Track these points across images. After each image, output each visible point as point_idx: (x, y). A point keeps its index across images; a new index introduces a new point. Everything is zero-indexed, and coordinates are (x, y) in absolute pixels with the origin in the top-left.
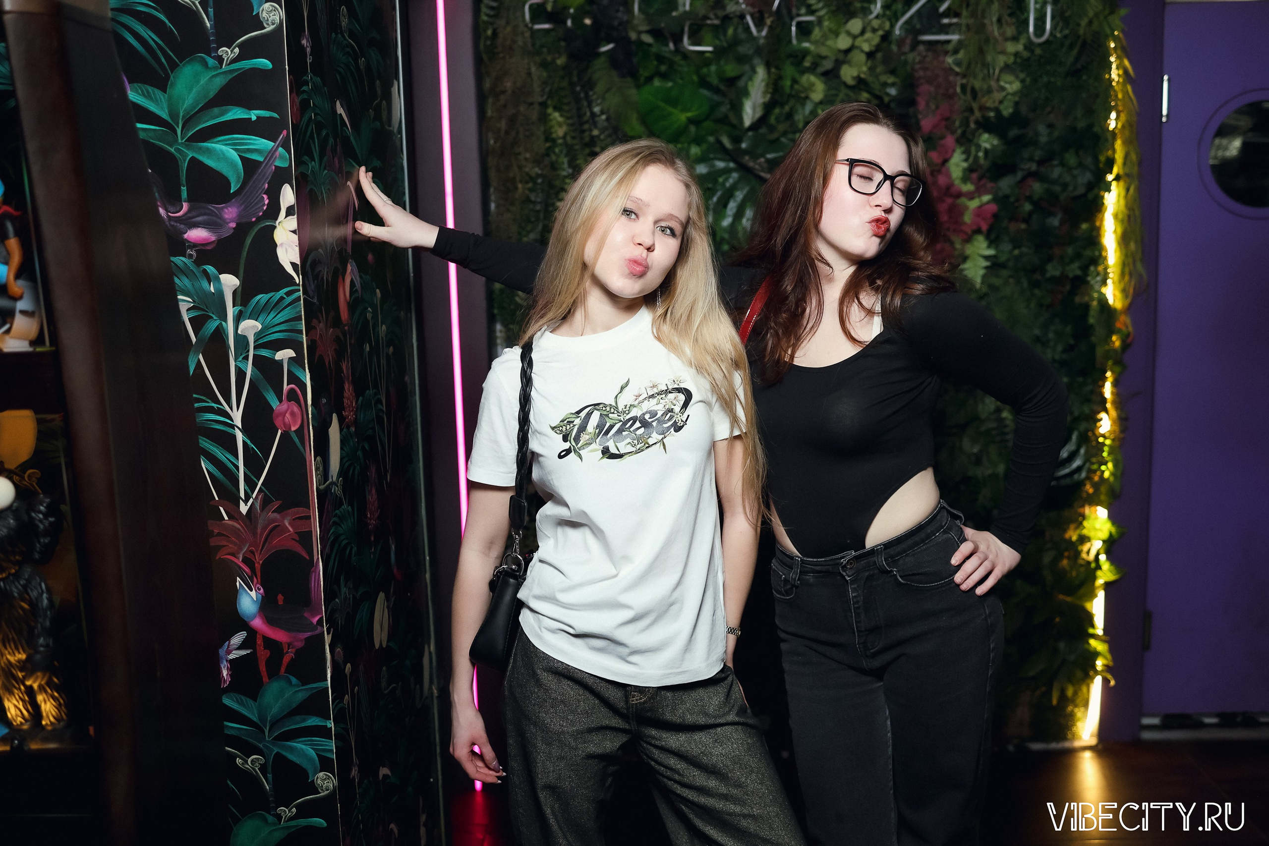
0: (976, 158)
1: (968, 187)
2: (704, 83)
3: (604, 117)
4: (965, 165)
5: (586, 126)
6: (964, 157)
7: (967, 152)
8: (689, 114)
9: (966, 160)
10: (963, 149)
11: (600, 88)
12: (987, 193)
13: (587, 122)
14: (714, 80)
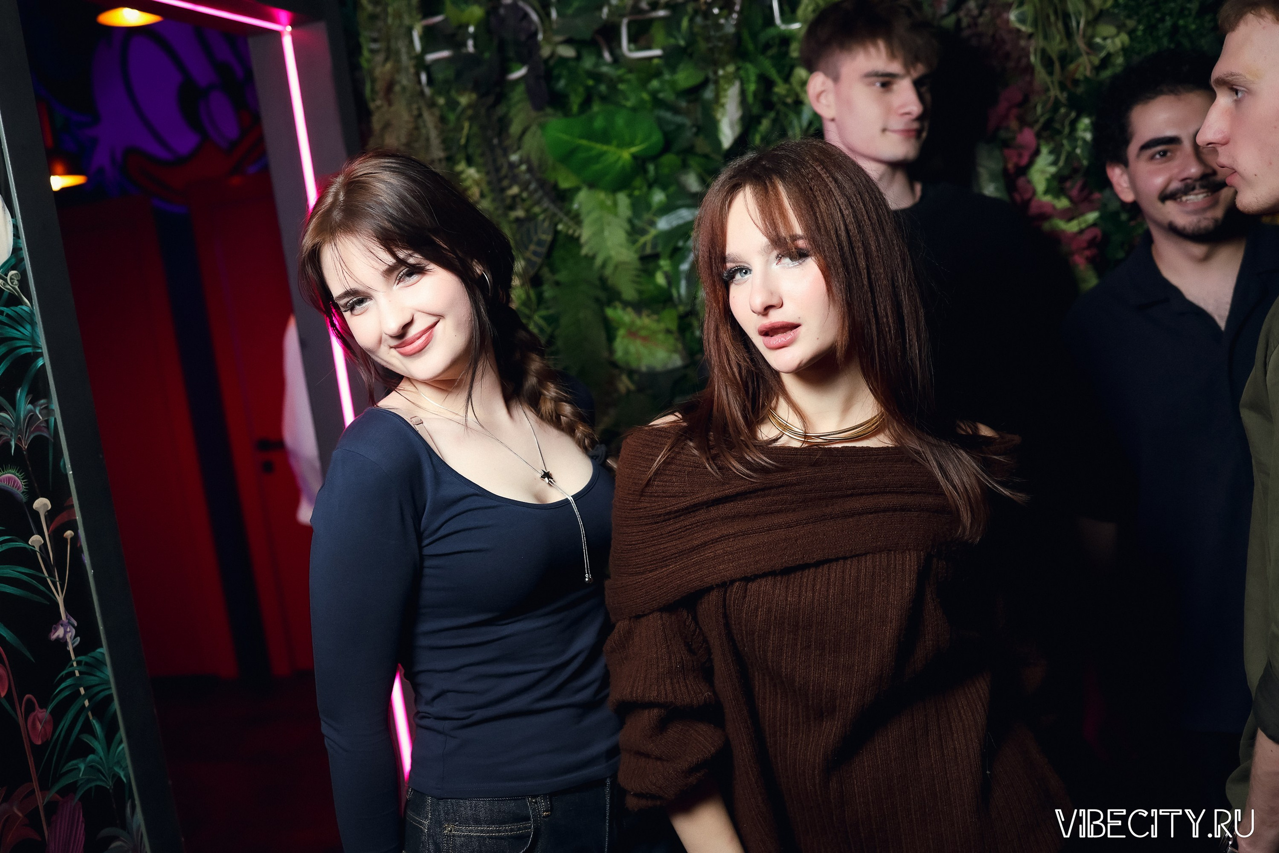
0: (1071, 156)
1: (1063, 203)
2: (658, 102)
3: (524, 167)
4: (1053, 170)
5: (505, 183)
6: (1051, 158)
7: (1056, 151)
8: (634, 150)
9: (1055, 163)
10: (1052, 145)
11: (515, 128)
12: (1092, 210)
13: (506, 177)
14: (667, 95)
